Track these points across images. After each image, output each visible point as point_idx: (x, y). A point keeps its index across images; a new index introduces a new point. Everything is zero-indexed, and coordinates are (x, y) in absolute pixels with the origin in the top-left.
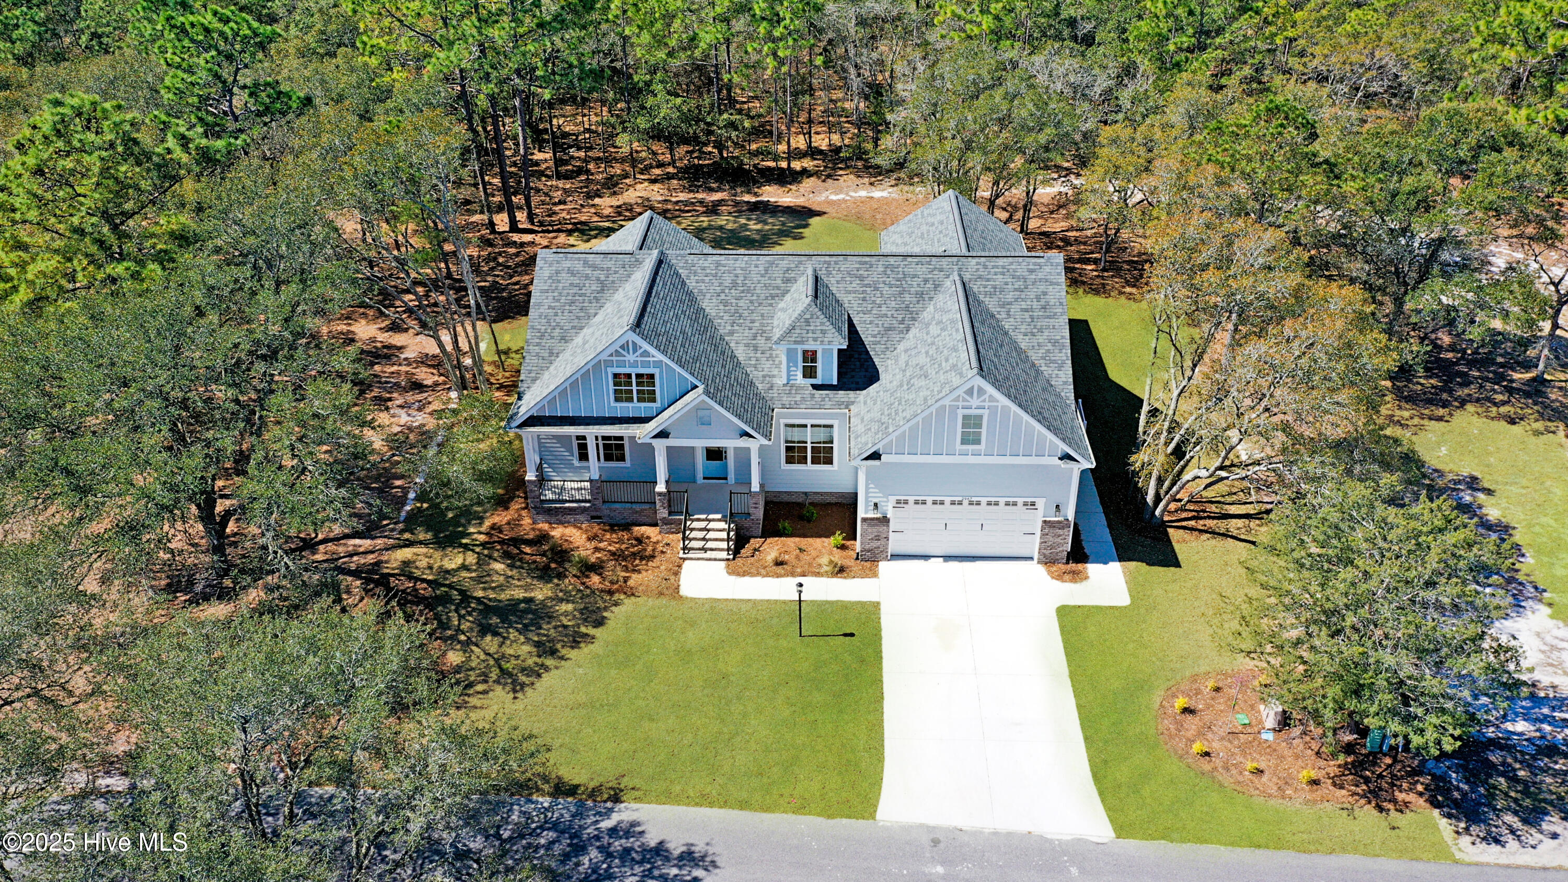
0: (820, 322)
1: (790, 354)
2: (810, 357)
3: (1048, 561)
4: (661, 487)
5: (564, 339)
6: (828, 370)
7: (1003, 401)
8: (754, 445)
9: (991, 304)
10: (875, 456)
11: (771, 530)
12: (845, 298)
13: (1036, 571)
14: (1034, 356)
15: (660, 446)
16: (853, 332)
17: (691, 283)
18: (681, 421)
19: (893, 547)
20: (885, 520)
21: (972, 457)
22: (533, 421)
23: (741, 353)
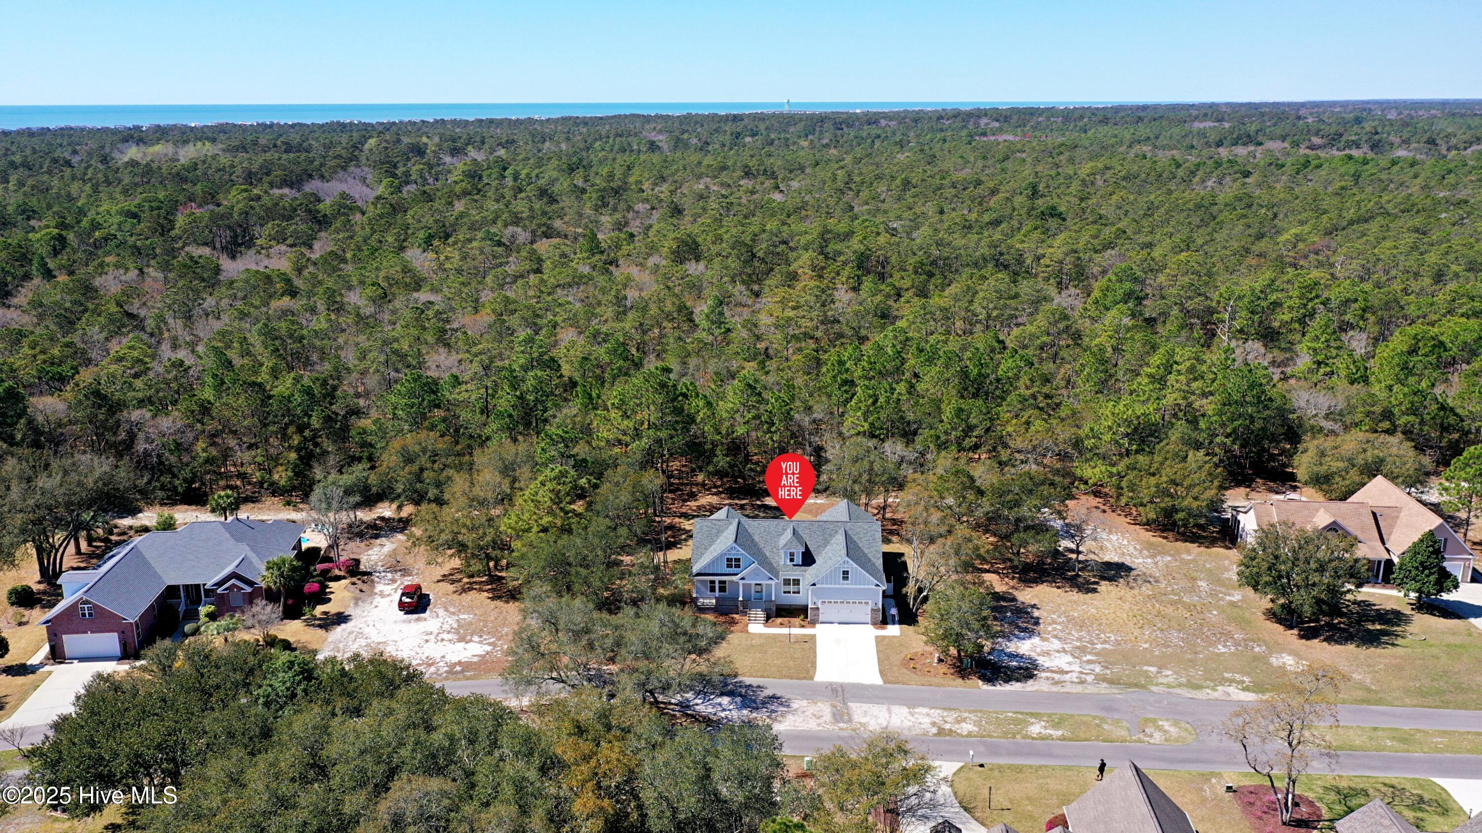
0: (795, 542)
1: (785, 553)
2: (792, 554)
3: (874, 624)
4: (741, 599)
5: (706, 549)
6: (798, 559)
7: (855, 565)
8: (773, 583)
9: (855, 538)
10: (814, 585)
11: (778, 615)
12: (804, 536)
13: (870, 627)
14: (870, 556)
15: (741, 582)
16: (807, 547)
17: (750, 530)
18: (749, 574)
19: (821, 619)
20: (818, 609)
21: (846, 585)
22: (698, 575)
23: (768, 554)
